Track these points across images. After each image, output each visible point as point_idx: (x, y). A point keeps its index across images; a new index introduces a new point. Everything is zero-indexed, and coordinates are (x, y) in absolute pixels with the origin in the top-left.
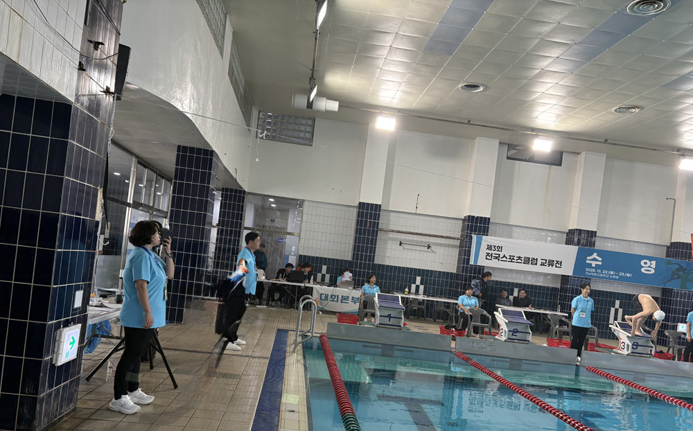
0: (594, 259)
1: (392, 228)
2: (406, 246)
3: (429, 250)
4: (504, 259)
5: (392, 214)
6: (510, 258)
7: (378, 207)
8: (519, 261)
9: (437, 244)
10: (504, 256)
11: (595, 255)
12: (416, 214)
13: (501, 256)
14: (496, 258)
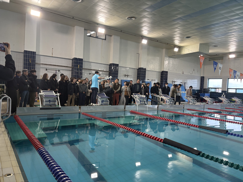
1: (42, 62)
2: (49, 71)
3: (59, 72)
5: (41, 57)
7: (34, 53)
12: (52, 57)
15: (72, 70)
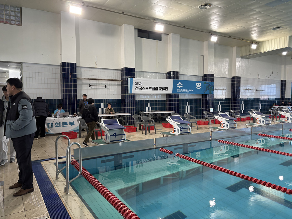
1: (83, 77)
2: (93, 87)
5: (82, 69)
7: (74, 65)
9: (110, 85)
10: (144, 88)
12: (96, 68)
14: (140, 89)
15: (121, 85)
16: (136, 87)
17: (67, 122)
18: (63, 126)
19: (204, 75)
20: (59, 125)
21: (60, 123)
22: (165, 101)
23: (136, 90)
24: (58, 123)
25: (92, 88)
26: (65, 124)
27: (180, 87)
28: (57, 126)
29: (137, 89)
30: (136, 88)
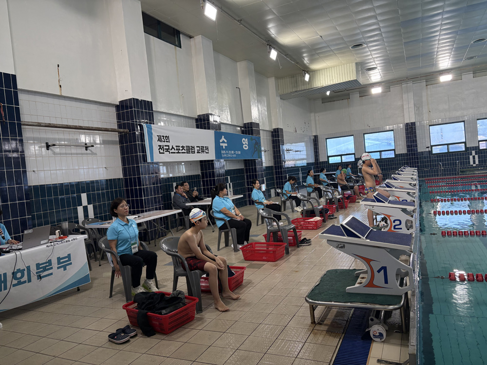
0: (223, 142)
2: (57, 150)
3: (88, 151)
4: (173, 151)
6: (177, 150)
7: (10, 80)
8: (183, 151)
10: (173, 148)
11: (223, 139)
13: (170, 148)
14: (167, 150)
15: (121, 142)
16: (160, 146)
17: (50, 262)
18: (40, 277)
19: (245, 124)
20: (25, 278)
21: (28, 268)
22: (199, 175)
23: (160, 153)
24: (22, 271)
25: (54, 153)
26: (45, 269)
27: (224, 145)
28: (20, 283)
29: (162, 151)
30: (160, 148)
